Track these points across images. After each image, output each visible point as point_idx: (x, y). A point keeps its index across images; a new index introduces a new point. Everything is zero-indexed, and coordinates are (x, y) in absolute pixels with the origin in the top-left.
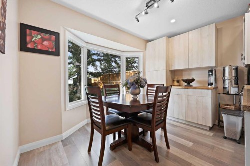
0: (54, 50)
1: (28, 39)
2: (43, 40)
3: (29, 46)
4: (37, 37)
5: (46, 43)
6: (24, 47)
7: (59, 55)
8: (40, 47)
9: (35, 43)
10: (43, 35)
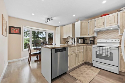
0: (19, 33)
1: (11, 30)
2: (16, 30)
3: (11, 32)
4: (14, 29)
5: (16, 31)
6: (10, 33)
7: (20, 34)
8: (14, 32)
9: (13, 31)
10: (16, 29)
